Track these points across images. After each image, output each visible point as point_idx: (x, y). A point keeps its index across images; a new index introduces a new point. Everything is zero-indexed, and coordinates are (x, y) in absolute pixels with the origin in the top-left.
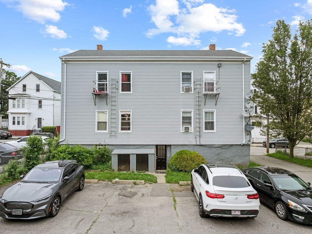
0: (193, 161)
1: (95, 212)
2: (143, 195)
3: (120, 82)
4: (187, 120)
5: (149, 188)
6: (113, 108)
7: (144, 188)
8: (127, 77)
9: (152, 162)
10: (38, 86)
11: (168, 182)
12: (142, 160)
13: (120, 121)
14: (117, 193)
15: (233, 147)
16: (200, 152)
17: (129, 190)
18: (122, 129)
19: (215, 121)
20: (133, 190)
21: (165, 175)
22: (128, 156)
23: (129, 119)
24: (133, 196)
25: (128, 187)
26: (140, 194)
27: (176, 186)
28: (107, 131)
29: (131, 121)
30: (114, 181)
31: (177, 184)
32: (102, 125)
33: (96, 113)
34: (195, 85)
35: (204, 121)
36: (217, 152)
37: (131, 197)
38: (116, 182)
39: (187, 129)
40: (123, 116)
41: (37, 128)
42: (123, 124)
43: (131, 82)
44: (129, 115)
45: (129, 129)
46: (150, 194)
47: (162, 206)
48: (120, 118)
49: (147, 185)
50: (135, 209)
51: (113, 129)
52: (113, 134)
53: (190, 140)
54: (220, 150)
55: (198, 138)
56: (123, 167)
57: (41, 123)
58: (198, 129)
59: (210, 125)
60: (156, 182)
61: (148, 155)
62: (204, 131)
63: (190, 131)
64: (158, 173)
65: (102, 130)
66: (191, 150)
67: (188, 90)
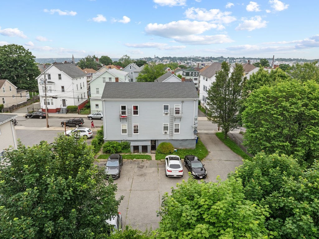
0: (168, 149)
1: (132, 175)
2: (147, 167)
3: (133, 110)
4: (166, 128)
5: (148, 163)
6: (130, 123)
7: (147, 163)
8: (136, 108)
9: (149, 148)
10: (60, 75)
11: (156, 159)
12: (145, 148)
13: (133, 129)
14: (136, 166)
15: (188, 140)
16: (172, 142)
17: (141, 164)
18: (134, 132)
19: (179, 128)
20: (142, 164)
21: (155, 155)
22: (138, 146)
23: (138, 128)
24: (143, 167)
25: (140, 163)
26: (145, 167)
27: (159, 162)
28: (127, 134)
29: (138, 129)
30: (134, 160)
31: (160, 161)
32: (124, 131)
33: (121, 125)
34: (170, 111)
35: (174, 128)
36: (180, 143)
37: (142, 168)
38: (135, 160)
39: (166, 133)
40: (134, 126)
41: (62, 107)
42: (134, 130)
43: (138, 110)
44: (138, 126)
45: (138, 132)
46: (149, 166)
47: (154, 172)
48: (133, 127)
49: (148, 161)
50: (145, 174)
51: (130, 133)
52: (130, 135)
53: (167, 137)
54: (181, 142)
55: (171, 136)
56: (136, 151)
57: (65, 103)
58: (171, 132)
59: (177, 131)
60: (151, 160)
61: (147, 146)
62: (174, 133)
63: (167, 133)
64: (152, 153)
65: (124, 133)
66: (168, 142)
67: (167, 114)
